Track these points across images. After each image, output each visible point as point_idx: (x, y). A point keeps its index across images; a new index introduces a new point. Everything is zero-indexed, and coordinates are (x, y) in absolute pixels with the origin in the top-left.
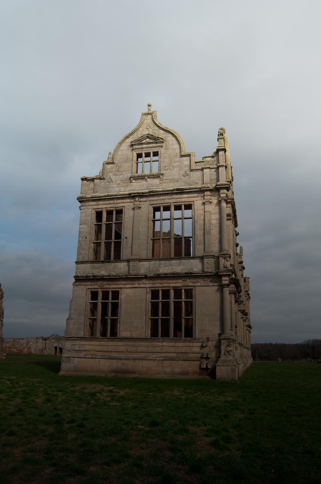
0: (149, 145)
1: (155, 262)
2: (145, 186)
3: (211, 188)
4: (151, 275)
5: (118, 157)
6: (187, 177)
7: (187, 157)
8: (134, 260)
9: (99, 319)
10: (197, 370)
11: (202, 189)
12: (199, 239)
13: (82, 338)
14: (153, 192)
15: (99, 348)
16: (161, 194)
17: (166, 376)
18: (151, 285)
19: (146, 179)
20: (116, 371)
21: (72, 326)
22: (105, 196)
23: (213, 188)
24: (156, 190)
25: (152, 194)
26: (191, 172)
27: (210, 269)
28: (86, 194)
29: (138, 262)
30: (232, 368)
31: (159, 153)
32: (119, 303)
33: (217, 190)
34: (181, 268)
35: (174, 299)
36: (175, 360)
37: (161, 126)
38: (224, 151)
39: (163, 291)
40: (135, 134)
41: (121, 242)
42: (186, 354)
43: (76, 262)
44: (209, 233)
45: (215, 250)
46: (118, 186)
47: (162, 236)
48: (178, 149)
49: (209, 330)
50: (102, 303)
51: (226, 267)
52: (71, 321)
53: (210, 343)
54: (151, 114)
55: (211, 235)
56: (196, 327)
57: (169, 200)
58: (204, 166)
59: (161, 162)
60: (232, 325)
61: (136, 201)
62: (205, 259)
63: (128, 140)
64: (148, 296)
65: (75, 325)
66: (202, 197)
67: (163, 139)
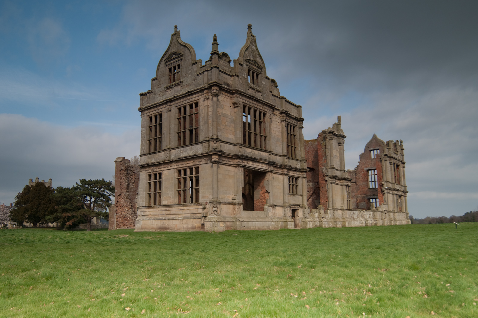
0: (175, 60)
1: (178, 149)
2: (173, 93)
3: (207, 87)
4: (175, 159)
5: (159, 74)
6: (196, 80)
7: (196, 65)
8: (166, 150)
9: (152, 194)
10: (200, 225)
11: (201, 89)
12: (202, 129)
13: (144, 207)
14: (176, 97)
15: (153, 213)
16: (180, 97)
17: (184, 230)
18: (177, 167)
19: (173, 87)
20: (160, 228)
21: (140, 199)
22: (151, 106)
23: (208, 86)
24: (177, 95)
25: (176, 99)
26: (198, 76)
27: (206, 150)
28: (143, 106)
29: (168, 151)
30: (213, 223)
31: (181, 65)
32: (162, 181)
33: (209, 88)
34: (192, 152)
35: (190, 175)
36: (189, 219)
37: (181, 43)
38: (215, 55)
39: (183, 169)
40: (168, 53)
41: (161, 137)
42: (195, 214)
43: (140, 155)
44: (207, 123)
45: (210, 136)
46: (159, 96)
47: (183, 129)
48: (191, 59)
49: (207, 197)
50: (154, 182)
51: (213, 148)
52: (139, 196)
53: (207, 206)
54: (176, 35)
55: (208, 124)
56: (201, 194)
57: (185, 101)
58: (205, 70)
59: (181, 72)
60: (237, 191)
61: (168, 106)
62: (203, 143)
63: (164, 59)
64: (176, 174)
65: (142, 199)
66: (203, 95)
67: (182, 53)
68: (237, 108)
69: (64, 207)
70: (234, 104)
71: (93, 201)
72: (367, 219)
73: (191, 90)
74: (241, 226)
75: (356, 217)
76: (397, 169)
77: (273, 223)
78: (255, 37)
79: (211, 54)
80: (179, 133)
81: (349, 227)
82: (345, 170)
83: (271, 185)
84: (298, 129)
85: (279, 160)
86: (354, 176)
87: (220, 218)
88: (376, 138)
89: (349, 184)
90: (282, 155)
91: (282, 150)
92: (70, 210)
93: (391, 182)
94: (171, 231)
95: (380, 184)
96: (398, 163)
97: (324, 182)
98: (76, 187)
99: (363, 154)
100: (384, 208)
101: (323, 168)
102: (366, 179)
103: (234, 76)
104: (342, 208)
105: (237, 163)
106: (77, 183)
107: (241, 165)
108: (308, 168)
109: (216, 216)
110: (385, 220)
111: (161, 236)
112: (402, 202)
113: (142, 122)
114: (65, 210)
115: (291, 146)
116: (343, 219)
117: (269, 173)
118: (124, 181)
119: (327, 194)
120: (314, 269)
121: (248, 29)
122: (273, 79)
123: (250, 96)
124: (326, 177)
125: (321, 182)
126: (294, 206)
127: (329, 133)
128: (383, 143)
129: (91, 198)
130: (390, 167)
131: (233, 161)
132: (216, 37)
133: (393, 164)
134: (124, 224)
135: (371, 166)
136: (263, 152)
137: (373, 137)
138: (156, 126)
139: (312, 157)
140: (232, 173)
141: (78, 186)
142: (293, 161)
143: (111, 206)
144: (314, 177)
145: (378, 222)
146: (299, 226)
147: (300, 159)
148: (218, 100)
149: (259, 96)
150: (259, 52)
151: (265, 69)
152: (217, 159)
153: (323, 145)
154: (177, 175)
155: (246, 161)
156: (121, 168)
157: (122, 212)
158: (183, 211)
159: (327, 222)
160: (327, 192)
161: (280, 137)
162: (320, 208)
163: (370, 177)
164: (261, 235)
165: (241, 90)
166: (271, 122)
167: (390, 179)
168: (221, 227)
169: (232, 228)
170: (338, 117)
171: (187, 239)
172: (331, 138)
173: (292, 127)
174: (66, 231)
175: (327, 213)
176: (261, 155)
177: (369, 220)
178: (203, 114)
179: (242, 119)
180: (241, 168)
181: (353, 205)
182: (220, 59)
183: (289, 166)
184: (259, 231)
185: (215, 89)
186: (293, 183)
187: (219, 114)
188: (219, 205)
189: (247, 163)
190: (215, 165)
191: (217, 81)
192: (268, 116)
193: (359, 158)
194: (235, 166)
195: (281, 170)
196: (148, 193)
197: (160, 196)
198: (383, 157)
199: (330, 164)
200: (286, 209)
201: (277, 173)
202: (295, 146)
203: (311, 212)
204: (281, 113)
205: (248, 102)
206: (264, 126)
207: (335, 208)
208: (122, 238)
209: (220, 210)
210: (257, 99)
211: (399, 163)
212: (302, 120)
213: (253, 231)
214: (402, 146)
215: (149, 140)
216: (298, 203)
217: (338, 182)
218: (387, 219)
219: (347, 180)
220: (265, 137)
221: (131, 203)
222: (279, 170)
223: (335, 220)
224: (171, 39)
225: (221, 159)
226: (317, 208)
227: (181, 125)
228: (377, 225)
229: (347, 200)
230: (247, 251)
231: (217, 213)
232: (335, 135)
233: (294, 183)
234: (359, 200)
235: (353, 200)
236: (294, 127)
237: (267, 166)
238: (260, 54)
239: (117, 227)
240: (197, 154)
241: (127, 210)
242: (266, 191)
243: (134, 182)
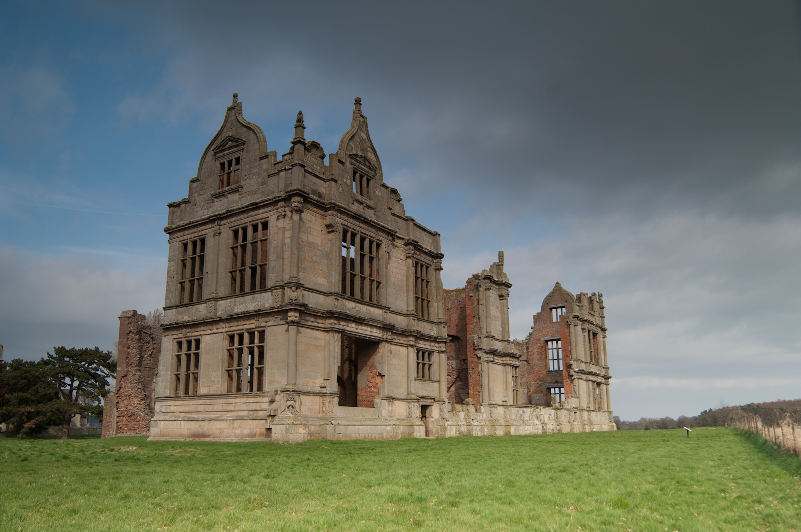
0: (231, 150)
1: (231, 300)
2: (226, 205)
3: (283, 196)
4: (225, 317)
5: (203, 172)
6: (265, 185)
7: (267, 159)
8: (209, 300)
9: (183, 375)
10: (264, 431)
11: (274, 200)
12: (272, 266)
13: (167, 398)
14: (230, 212)
15: (182, 409)
16: (238, 212)
17: (236, 439)
18: (228, 329)
19: (226, 195)
20: (194, 436)
21: (160, 384)
22: (188, 224)
23: (286, 196)
24: (232, 208)
25: (230, 214)
26: (269, 178)
27: (278, 303)
28: (173, 224)
29: (214, 302)
30: (286, 427)
31: (240, 159)
32: (200, 354)
33: (288, 198)
34: (254, 305)
35: (250, 344)
36: (244, 420)
37: (243, 123)
38: (299, 144)
39: (238, 334)
40: (219, 138)
41: (202, 278)
42: (256, 412)
43: (163, 308)
44: (281, 256)
45: (287, 278)
46: (202, 209)
47: (240, 266)
48: (258, 150)
49: (278, 382)
50: (186, 354)
51: (291, 299)
52: (159, 379)
53: (278, 398)
54: (235, 108)
55: (283, 259)
56: (266, 378)
57: (246, 219)
58: (280, 168)
59: (241, 170)
60: (329, 373)
61: (216, 226)
62: (274, 291)
63: (213, 147)
64: (224, 343)
65: (163, 384)
66: (277, 209)
67: (244, 139)
68: (333, 233)
69: (22, 396)
70: (329, 226)
71: (77, 386)
72: (546, 422)
73: (257, 201)
74: (335, 432)
75: (528, 419)
76: (593, 339)
77: (388, 428)
78: (367, 118)
79: (292, 143)
80: (233, 273)
81: (516, 436)
82: (510, 340)
83: (387, 363)
84: (433, 271)
85: (401, 322)
86: (525, 351)
87: (299, 418)
88: (560, 288)
89: (517, 363)
90: (405, 313)
91: (407, 305)
92: (33, 401)
93: (583, 360)
94: (213, 441)
95: (566, 364)
96: (595, 330)
97: (476, 360)
98: (47, 360)
99: (539, 314)
100: (572, 403)
101: (474, 337)
102: (544, 356)
103: (329, 180)
104: (505, 403)
105: (330, 326)
106: (48, 354)
107: (338, 329)
108: (448, 335)
109: (292, 416)
110: (575, 423)
111: (195, 448)
112: (602, 394)
113: (169, 251)
114: (23, 402)
115: (421, 299)
116: (506, 421)
117: (384, 344)
118: (134, 352)
119: (481, 380)
120: (457, 508)
121: (355, 105)
122: (394, 187)
123: (355, 214)
124: (479, 352)
125: (469, 360)
126: (424, 400)
127: (484, 279)
128: (571, 296)
129: (72, 381)
130: (582, 337)
131: (324, 322)
132: (301, 116)
133: (587, 331)
134: (131, 427)
135: (551, 334)
136: (375, 307)
137: (555, 287)
138: (193, 259)
139: (456, 318)
140: (322, 343)
141: (51, 359)
142: (425, 323)
143: (108, 395)
144: (459, 351)
145: (563, 426)
146: (432, 434)
147: (435, 321)
148: (301, 219)
149: (370, 215)
150: (372, 144)
151: (382, 170)
152: (296, 319)
153: (474, 299)
154: (227, 343)
155: (346, 322)
156: (129, 329)
157: (129, 407)
158: (235, 406)
159: (479, 427)
160: (480, 377)
161: (404, 284)
162: (467, 404)
163: (550, 351)
164: (369, 449)
165: (340, 204)
166: (390, 258)
167: (583, 356)
168: (300, 434)
169: (318, 437)
170: (499, 252)
171: (241, 454)
172: (487, 287)
173: (424, 267)
174: (22, 438)
175: (480, 412)
176: (371, 313)
177: (549, 423)
178: (275, 242)
179: (341, 251)
180: (337, 334)
181: (522, 399)
182: (306, 152)
183: (418, 332)
184: (366, 442)
185: (296, 201)
186: (423, 360)
187: (303, 242)
188: (297, 397)
189: (347, 326)
190: (293, 328)
191: (300, 188)
192: (385, 249)
193: (533, 321)
194: (326, 330)
195: (405, 339)
196: (175, 374)
197: (196, 379)
198: (571, 320)
199: (485, 329)
200: (411, 405)
201: (398, 343)
202: (428, 300)
203: (453, 409)
204: (406, 244)
205: (352, 224)
206: (377, 264)
207: (494, 403)
208: (124, 452)
209: (300, 405)
210: (367, 219)
211: (597, 331)
212: (440, 256)
213: (355, 441)
214: (602, 302)
215: (181, 283)
216: (431, 395)
217: (498, 360)
218: (578, 422)
219: (513, 356)
220: (379, 283)
221: (143, 390)
222: (400, 338)
223: (493, 424)
224: (227, 115)
225: (303, 318)
226: (463, 404)
227: (237, 259)
228: (561, 431)
229: (513, 390)
230: (344, 476)
231: (294, 411)
232: (494, 282)
233: (426, 361)
234: (532, 391)
235: (522, 391)
236: (427, 268)
237: (381, 331)
238: (374, 147)
239: (116, 432)
240: (263, 308)
241: (136, 402)
242: (378, 374)
243: (151, 355)
